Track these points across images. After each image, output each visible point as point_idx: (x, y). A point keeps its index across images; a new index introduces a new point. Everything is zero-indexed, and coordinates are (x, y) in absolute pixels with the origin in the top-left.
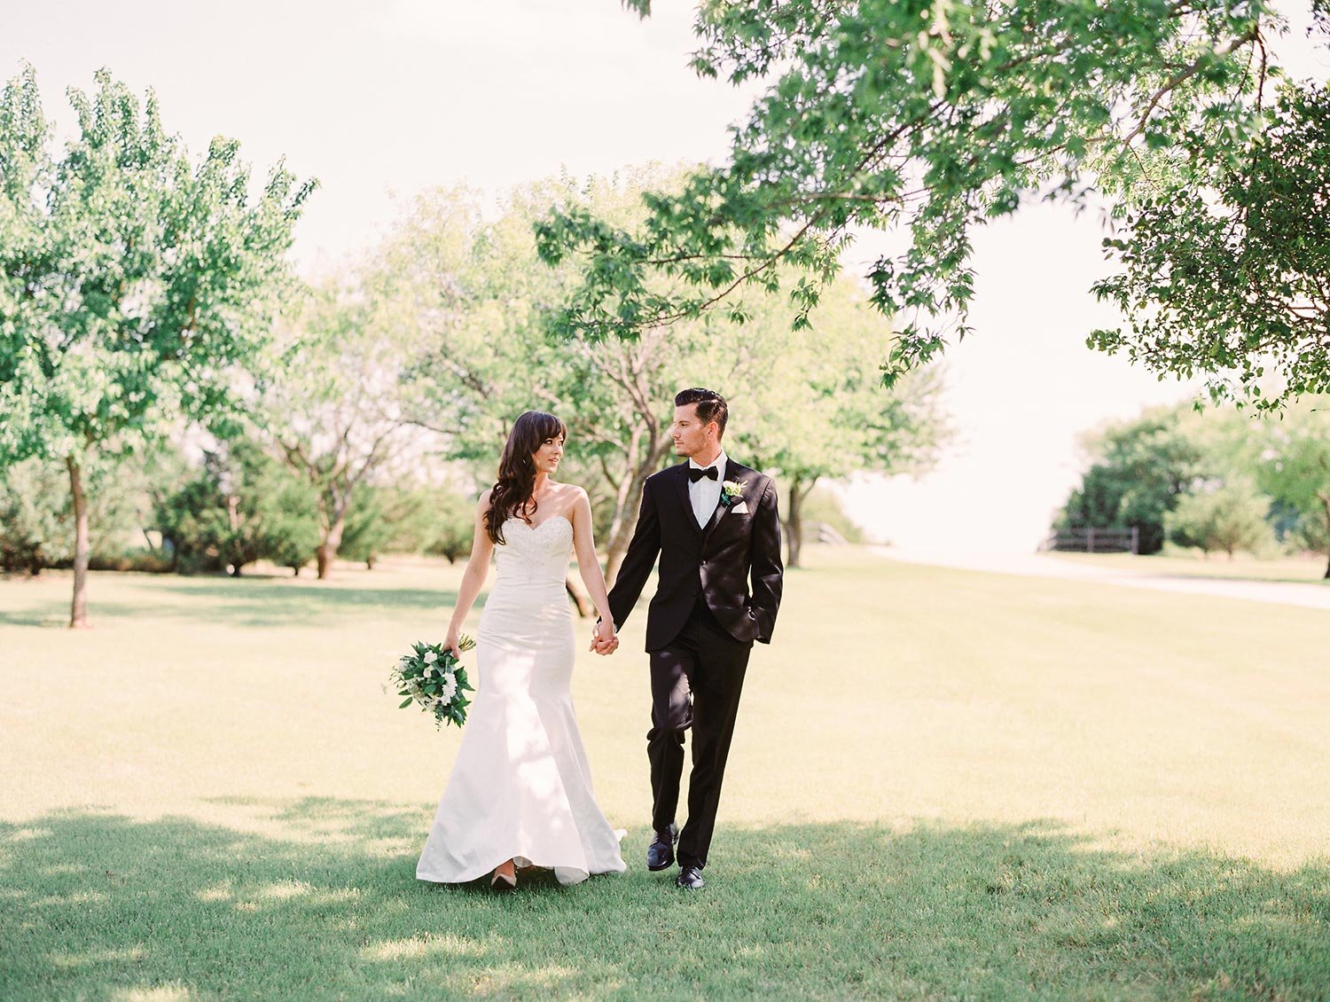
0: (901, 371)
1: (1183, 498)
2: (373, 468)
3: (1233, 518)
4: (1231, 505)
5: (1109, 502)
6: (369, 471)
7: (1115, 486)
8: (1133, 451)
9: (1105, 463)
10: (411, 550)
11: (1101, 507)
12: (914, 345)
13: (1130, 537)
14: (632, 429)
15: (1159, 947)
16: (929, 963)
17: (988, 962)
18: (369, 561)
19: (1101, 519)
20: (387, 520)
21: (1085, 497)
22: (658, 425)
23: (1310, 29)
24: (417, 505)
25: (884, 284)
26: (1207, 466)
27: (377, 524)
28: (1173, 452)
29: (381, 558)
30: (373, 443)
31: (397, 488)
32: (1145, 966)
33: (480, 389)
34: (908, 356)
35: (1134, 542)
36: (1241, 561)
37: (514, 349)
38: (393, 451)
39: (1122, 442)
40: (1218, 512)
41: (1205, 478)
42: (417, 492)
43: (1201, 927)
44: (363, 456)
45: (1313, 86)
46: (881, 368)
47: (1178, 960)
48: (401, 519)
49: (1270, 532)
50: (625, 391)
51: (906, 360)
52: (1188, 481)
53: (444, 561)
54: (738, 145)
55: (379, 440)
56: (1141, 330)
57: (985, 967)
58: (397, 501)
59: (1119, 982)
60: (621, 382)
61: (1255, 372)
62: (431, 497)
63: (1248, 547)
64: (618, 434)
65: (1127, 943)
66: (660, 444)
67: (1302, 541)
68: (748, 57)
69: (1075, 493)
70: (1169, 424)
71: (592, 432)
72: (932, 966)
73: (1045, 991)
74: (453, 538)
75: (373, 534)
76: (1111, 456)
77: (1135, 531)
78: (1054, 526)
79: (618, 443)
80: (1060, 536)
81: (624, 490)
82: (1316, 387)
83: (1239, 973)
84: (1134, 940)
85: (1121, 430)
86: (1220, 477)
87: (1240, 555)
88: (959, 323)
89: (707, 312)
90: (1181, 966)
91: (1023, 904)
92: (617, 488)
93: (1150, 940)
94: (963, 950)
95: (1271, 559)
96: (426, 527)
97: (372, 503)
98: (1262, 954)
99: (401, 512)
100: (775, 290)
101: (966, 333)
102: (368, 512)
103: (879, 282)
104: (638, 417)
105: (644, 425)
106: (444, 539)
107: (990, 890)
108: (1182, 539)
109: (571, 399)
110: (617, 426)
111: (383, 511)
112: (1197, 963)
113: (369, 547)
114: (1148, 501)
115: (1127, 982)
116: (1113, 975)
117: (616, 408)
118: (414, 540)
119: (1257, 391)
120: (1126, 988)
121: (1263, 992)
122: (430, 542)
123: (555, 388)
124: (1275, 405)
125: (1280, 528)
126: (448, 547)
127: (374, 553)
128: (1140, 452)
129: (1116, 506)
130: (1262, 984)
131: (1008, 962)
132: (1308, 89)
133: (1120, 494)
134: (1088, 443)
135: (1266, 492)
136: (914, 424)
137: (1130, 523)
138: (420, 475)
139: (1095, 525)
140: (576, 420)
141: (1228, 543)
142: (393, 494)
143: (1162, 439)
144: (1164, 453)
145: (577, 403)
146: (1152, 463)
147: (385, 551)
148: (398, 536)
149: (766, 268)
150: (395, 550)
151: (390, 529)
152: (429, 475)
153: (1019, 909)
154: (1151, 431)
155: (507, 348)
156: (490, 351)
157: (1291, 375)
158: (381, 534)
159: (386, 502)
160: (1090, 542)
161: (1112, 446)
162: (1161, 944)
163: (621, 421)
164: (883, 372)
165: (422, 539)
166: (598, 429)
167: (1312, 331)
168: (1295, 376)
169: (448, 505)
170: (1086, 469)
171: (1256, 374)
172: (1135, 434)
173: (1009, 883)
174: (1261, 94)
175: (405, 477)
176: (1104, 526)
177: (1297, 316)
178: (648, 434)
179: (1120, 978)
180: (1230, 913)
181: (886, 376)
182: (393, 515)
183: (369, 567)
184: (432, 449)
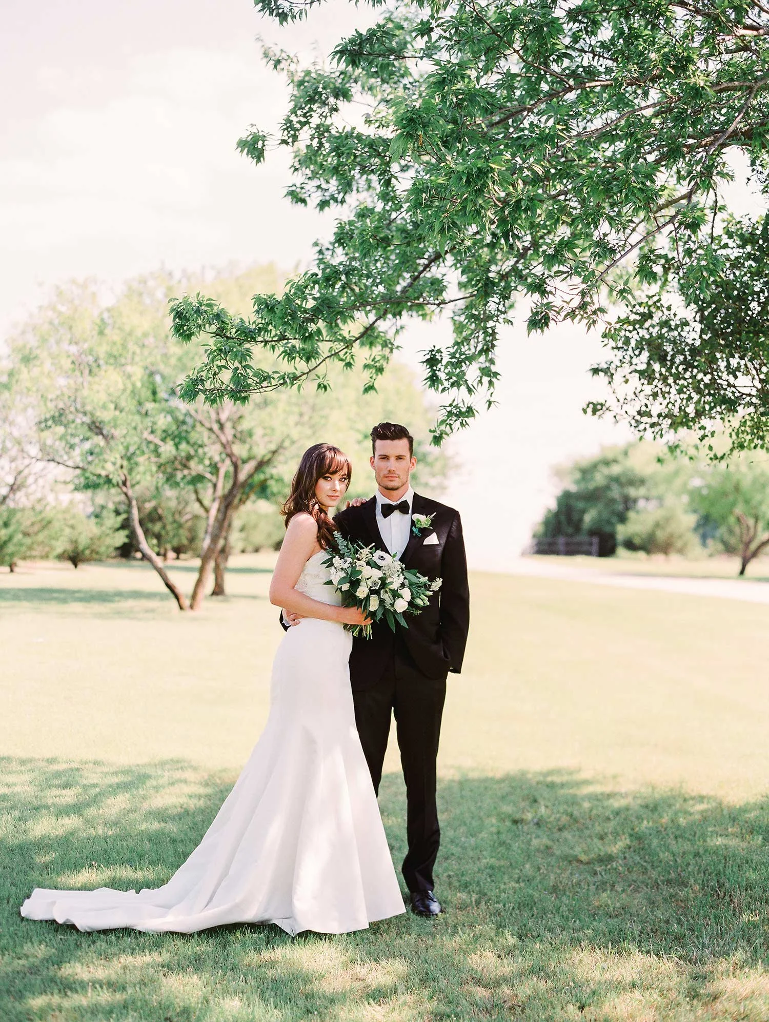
0: (446, 434)
1: (631, 515)
2: (14, 494)
3: (669, 530)
4: (668, 520)
5: (575, 517)
6: (11, 496)
7: (580, 505)
8: (592, 479)
9: (573, 488)
10: (45, 557)
11: (569, 520)
12: (456, 415)
13: (591, 544)
14: (219, 465)
15: (645, 864)
16: (476, 879)
17: (519, 878)
18: (12, 567)
19: (570, 530)
20: (26, 534)
21: (557, 515)
22: (239, 462)
23: (749, 179)
24: (50, 522)
25: (435, 368)
26: (648, 490)
27: (19, 537)
28: (623, 480)
29: (20, 563)
30: (15, 474)
31: (33, 509)
32: (634, 878)
33: (102, 434)
34: (452, 422)
35: (595, 548)
36: (674, 562)
37: (128, 404)
38: (30, 480)
39: (586, 472)
40: (657, 525)
41: (647, 499)
42: (49, 513)
43: (674, 848)
44: (7, 485)
45: (750, 219)
46: (431, 431)
47: (659, 873)
48: (36, 534)
49: (695, 539)
50: (213, 436)
51: (450, 425)
52: (635, 501)
53: (70, 565)
54: (321, 257)
55: (20, 473)
56: (622, 401)
57: (518, 882)
58: (33, 519)
59: (617, 891)
60: (211, 430)
61: (709, 435)
62: (60, 516)
63: (681, 551)
64: (209, 469)
65: (620, 862)
66: (242, 477)
67: (720, 547)
68: (330, 190)
69: (549, 511)
70: (620, 458)
71: (188, 468)
72: (478, 882)
73: (564, 899)
74: (76, 548)
75: (15, 545)
76: (577, 482)
77: (595, 540)
78: (534, 536)
79: (208, 476)
80: (539, 544)
81: (213, 512)
82: (753, 445)
83: (705, 882)
84: (625, 858)
85: (585, 463)
86: (660, 499)
87: (674, 558)
88: (488, 397)
89: (299, 383)
90: (662, 878)
91: (540, 833)
92: (207, 510)
93: (637, 858)
94: (500, 868)
95: (696, 560)
96: (57, 540)
97: (14, 521)
98: (721, 867)
99: (36, 528)
100: (351, 367)
101: (492, 405)
102: (11, 529)
103: (431, 367)
104: (224, 456)
105: (228, 462)
106: (69, 547)
107: (515, 822)
108: (630, 545)
109: (172, 443)
110: (207, 462)
111: (22, 528)
112: (673, 875)
113: (12, 555)
114: (605, 515)
115: (623, 891)
116: (613, 886)
117: (206, 449)
118: (47, 549)
119: (711, 448)
120: (624, 895)
121: (724, 897)
122: (59, 550)
123: (159, 433)
124: (722, 458)
125: (704, 537)
126: (71, 554)
127: (16, 560)
128: (599, 479)
129: (581, 520)
130: (723, 890)
131: (534, 877)
132: (746, 222)
133: (583, 511)
134: (558, 473)
135: (695, 511)
136: (430, 459)
137: (592, 533)
138: (51, 498)
139: (567, 535)
140: (176, 458)
141: (665, 548)
142: (29, 513)
143: (616, 470)
144: (616, 480)
145: (177, 446)
146: (607, 488)
147: (24, 558)
148: (35, 546)
149: (346, 350)
150: (33, 558)
151: (28, 541)
152: (57, 499)
153: (538, 837)
154: (607, 463)
155: (123, 404)
156: (112, 406)
157: (734, 437)
158: (21, 545)
159: (26, 520)
160: (562, 548)
161: (578, 475)
162: (645, 861)
163: (210, 459)
164: (432, 434)
165: (52, 548)
166: (192, 464)
167: (752, 404)
168: (738, 437)
169: (71, 522)
170: (558, 492)
171: (710, 436)
172: (594, 467)
173: (529, 816)
174: (713, 227)
175: (40, 500)
176: (571, 536)
177: (739, 392)
178: (231, 469)
179: (619, 888)
180: (694, 836)
181: (435, 437)
182: (31, 530)
183: (12, 571)
184: (62, 479)
